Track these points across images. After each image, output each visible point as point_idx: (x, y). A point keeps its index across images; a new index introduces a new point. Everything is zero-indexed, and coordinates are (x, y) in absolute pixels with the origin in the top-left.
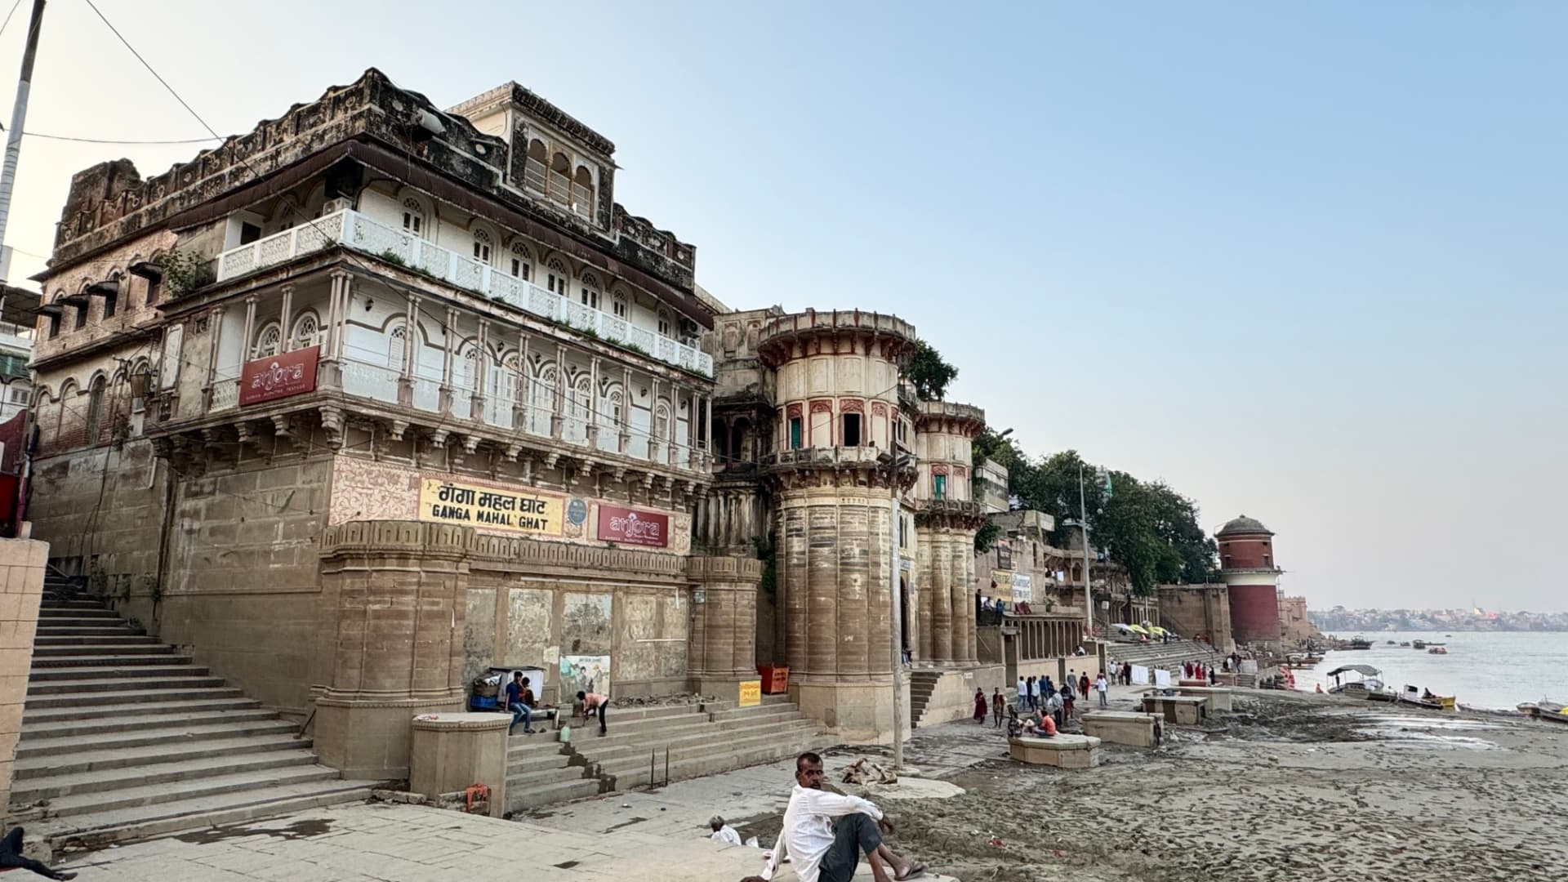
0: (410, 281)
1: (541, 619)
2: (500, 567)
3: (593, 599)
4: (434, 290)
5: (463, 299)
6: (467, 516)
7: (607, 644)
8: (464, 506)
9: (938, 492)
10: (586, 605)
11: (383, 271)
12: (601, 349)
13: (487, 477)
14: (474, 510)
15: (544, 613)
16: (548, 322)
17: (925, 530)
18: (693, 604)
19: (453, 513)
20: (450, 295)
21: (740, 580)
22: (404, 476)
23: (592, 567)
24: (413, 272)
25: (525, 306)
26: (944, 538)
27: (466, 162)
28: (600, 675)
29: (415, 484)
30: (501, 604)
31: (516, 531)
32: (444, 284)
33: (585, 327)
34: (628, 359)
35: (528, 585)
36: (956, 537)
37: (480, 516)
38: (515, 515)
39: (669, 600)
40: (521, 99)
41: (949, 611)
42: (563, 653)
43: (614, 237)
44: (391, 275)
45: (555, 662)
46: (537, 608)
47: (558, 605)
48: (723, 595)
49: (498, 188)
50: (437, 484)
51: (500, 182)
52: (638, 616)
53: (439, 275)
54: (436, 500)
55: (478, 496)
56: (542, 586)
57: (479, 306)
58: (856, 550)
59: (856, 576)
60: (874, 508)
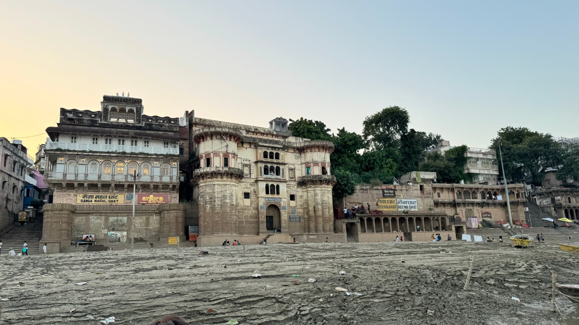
0: (64, 153)
1: (100, 224)
2: (87, 212)
3: (120, 218)
4: (71, 153)
5: (80, 153)
6: (91, 201)
7: (126, 229)
8: (90, 199)
9: (308, 173)
10: (117, 220)
11: (56, 152)
12: (129, 155)
13: (98, 192)
14: (93, 200)
15: (102, 222)
16: (108, 152)
17: (303, 187)
18: (161, 218)
19: (87, 201)
20: (76, 153)
21: (170, 210)
22: (72, 194)
23: (119, 210)
24: (65, 150)
25: (101, 151)
26: (309, 189)
27: (88, 120)
28: (123, 237)
29: (76, 196)
30: (88, 220)
31: (108, 203)
32: (74, 151)
33: (121, 151)
34: (140, 156)
35: (95, 215)
36: (315, 188)
37: (95, 201)
38: (107, 200)
39: (151, 217)
40: (107, 99)
41: (313, 214)
42: (109, 231)
43: (143, 124)
44: (59, 153)
45: (106, 233)
46: (99, 221)
47: (107, 220)
48: (166, 215)
49: (99, 123)
50: (82, 195)
51: (99, 122)
52: (138, 221)
53: (72, 149)
54: (82, 198)
55: (94, 196)
56: (101, 215)
57: (85, 154)
58: (208, 198)
59: (208, 205)
60: (214, 185)
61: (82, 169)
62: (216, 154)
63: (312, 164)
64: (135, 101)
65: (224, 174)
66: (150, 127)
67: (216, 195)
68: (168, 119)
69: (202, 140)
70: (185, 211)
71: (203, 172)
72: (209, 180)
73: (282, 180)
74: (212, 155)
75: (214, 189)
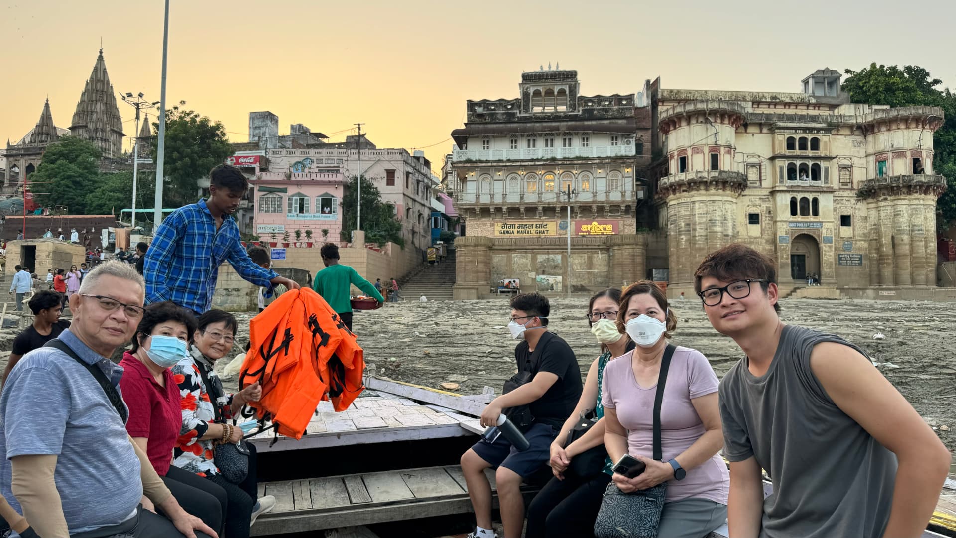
0: (475, 165)
1: (526, 265)
2: (508, 247)
3: (552, 256)
4: (484, 165)
5: (494, 164)
6: (513, 232)
7: (560, 272)
8: (511, 230)
9: (881, 172)
10: (548, 259)
11: (466, 165)
12: (560, 163)
13: (521, 219)
14: (515, 230)
15: (528, 261)
16: (532, 160)
17: (870, 200)
18: (609, 256)
19: (507, 232)
20: (490, 164)
21: (623, 245)
22: (489, 223)
23: (550, 245)
24: (476, 162)
25: (522, 158)
26: (883, 204)
27: (503, 114)
28: (557, 283)
29: (492, 225)
30: (510, 260)
31: (535, 235)
32: (487, 162)
33: (549, 157)
34: (576, 162)
35: (519, 253)
36: (896, 202)
37: (518, 232)
38: (534, 230)
39: (595, 255)
40: (528, 78)
41: (891, 252)
42: (538, 274)
43: (579, 112)
44: (469, 165)
45: (534, 277)
46: (524, 260)
47: (534, 259)
48: (616, 251)
49: (518, 117)
50: (500, 224)
51: (518, 115)
52: (576, 261)
53: (485, 160)
54: (501, 229)
55: (517, 226)
56: (526, 253)
57: (501, 164)
58: (683, 224)
59: (683, 236)
60: (694, 202)
61: (498, 187)
62: (697, 150)
63: (890, 155)
64: (567, 75)
65: (711, 182)
66: (589, 114)
67: (697, 219)
68: (618, 98)
69: (672, 128)
70: (646, 245)
71: (673, 181)
72: (685, 194)
73: (825, 189)
74: (689, 152)
75: (692, 209)
